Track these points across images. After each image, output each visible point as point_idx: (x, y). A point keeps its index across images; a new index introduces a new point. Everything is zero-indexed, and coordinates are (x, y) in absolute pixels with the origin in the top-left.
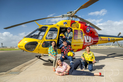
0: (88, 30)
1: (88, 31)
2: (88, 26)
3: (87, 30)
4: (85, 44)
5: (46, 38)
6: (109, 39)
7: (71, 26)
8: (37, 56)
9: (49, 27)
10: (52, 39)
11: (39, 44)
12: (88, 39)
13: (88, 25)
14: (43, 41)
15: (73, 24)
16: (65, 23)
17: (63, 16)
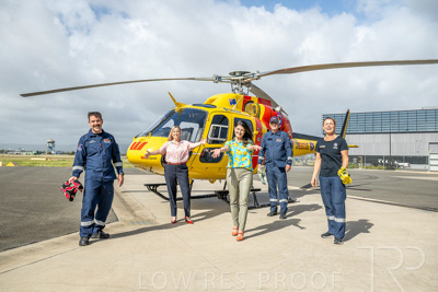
2: (278, 113)
7: (243, 110)
9: (211, 114)
11: (193, 154)
14: (202, 148)
17: (219, 79)
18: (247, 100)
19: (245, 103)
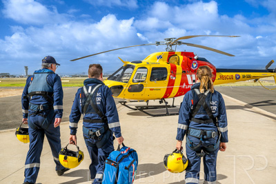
0: (195, 65)
2: (195, 60)
3: (193, 66)
4: (189, 86)
5: (133, 81)
6: (238, 75)
7: (168, 60)
8: (121, 102)
9: (137, 67)
10: (139, 81)
11: (124, 88)
12: (194, 78)
13: (195, 58)
14: (129, 85)
15: (172, 58)
16: (160, 57)
17: (158, 43)
18: (172, 54)
19: (169, 57)
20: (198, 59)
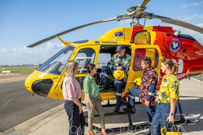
0: (175, 45)
1: (175, 47)
2: (175, 37)
3: (172, 46)
7: (133, 39)
9: (78, 47)
10: (81, 72)
11: (55, 84)
15: (138, 35)
17: (120, 17)
18: (138, 30)
19: (135, 33)
20: (179, 36)
